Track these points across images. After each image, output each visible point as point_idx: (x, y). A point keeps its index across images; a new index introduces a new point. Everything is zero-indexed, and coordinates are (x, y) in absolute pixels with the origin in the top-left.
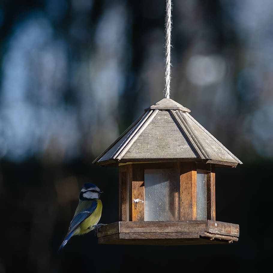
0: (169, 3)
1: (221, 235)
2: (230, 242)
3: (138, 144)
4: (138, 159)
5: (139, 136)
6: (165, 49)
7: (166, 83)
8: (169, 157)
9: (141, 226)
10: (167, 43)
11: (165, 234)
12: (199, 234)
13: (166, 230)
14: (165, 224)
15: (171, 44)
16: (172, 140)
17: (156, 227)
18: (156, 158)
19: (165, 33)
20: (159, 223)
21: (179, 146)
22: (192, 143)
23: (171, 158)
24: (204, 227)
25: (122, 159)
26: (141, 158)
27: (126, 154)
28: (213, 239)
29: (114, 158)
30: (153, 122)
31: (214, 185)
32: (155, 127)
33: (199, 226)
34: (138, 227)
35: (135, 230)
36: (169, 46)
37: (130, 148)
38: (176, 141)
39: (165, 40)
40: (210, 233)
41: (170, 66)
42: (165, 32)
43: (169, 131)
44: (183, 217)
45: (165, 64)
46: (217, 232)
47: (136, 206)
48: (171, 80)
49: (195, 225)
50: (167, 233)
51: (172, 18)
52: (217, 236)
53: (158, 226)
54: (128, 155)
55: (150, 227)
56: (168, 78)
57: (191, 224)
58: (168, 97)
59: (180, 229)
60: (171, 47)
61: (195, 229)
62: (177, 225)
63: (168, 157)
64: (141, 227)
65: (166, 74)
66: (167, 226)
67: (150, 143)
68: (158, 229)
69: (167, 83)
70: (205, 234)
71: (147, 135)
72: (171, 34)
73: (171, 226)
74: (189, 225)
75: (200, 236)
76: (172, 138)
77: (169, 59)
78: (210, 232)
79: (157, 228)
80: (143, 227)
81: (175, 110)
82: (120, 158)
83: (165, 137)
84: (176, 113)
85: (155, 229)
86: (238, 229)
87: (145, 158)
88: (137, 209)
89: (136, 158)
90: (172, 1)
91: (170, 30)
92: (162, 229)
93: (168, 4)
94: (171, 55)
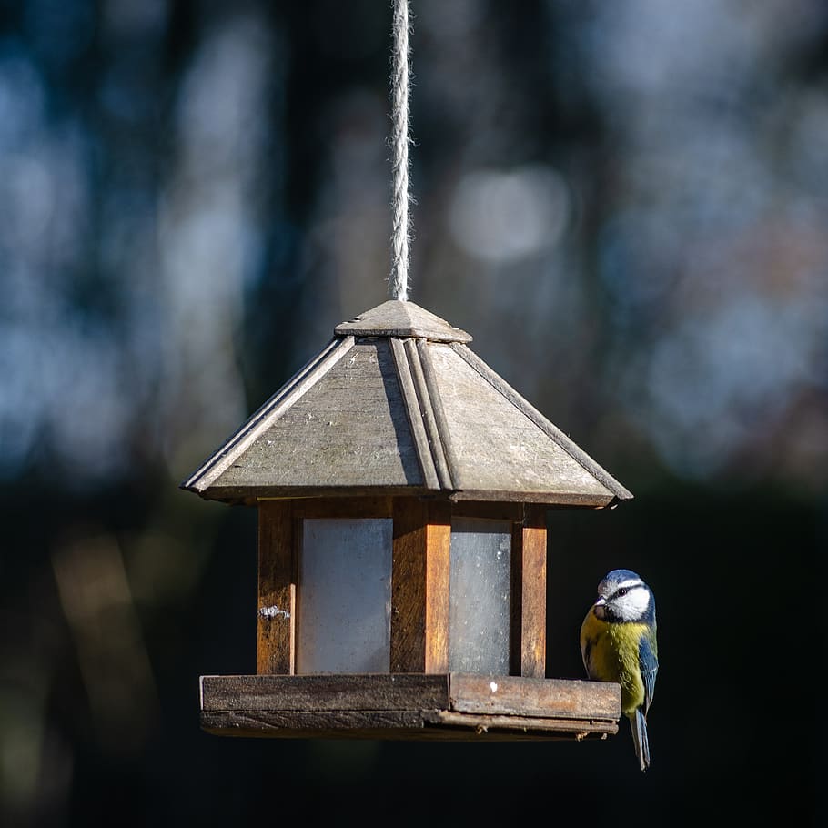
0: (403, 11)
1: (520, 716)
2: (579, 736)
3: (270, 442)
4: (256, 487)
5: (280, 419)
6: (391, 152)
7: (394, 253)
8: (341, 484)
9: (261, 691)
10: (398, 132)
11: (328, 715)
12: (423, 715)
13: (332, 704)
14: (330, 686)
15: (410, 134)
16: (367, 429)
17: (305, 693)
18: (306, 484)
19: (390, 105)
20: (313, 682)
21: (382, 447)
22: (418, 440)
23: (346, 484)
24: (439, 695)
25: (210, 489)
26: (264, 484)
27: (225, 471)
28: (483, 731)
29: (187, 485)
30: (331, 375)
31: (539, 564)
32: (334, 389)
33: (423, 692)
34: (254, 694)
35: (244, 702)
36: (403, 142)
37: (244, 455)
38: (377, 432)
39: (391, 125)
40: (464, 713)
41: (409, 202)
42: (392, 99)
43: (368, 403)
44: (399, 663)
45: (391, 197)
46: (497, 709)
47: (267, 628)
48: (411, 245)
49: (412, 689)
50: (333, 710)
51: (412, 58)
52: (503, 721)
53: (308, 689)
54: (229, 476)
55: (288, 694)
56: (402, 241)
57: (401, 686)
58: (403, 296)
59: (371, 700)
60: (410, 146)
61: (414, 700)
62: (364, 688)
63: (341, 482)
64: (261, 695)
65: (395, 228)
66: (335, 692)
67: (302, 439)
68: (310, 701)
69: (398, 255)
70: (442, 718)
71: (302, 413)
72: (411, 106)
73: (344, 691)
74: (396, 689)
75: (427, 723)
76: (367, 424)
77: (402, 181)
78: (461, 710)
79: (305, 696)
80: (267, 693)
81: (403, 338)
82: (202, 485)
83: (351, 420)
84: (407, 346)
85: (300, 701)
86: (613, 698)
87: (274, 484)
88: (272, 638)
89: (250, 485)
90: (410, 7)
91: (406, 92)
92: (322, 701)
93: (397, 16)
94: (411, 169)
